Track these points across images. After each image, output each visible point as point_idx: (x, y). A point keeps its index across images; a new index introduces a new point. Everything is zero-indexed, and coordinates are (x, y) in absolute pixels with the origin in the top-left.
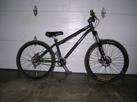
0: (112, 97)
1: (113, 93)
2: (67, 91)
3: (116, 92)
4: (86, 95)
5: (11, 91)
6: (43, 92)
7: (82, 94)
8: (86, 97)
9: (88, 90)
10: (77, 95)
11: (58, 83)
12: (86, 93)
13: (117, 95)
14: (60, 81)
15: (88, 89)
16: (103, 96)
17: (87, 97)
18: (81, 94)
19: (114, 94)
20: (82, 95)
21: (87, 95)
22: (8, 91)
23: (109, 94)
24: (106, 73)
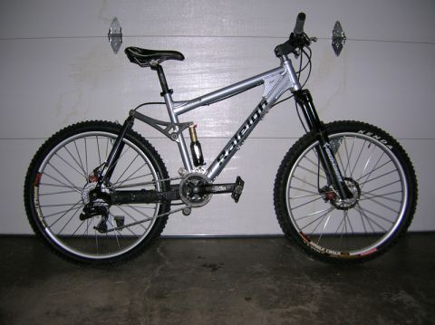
0: (396, 311)
1: (395, 295)
2: (248, 299)
3: (402, 291)
4: (312, 307)
5: (57, 314)
6: (168, 310)
7: (301, 307)
8: (315, 316)
9: (314, 293)
10: (285, 310)
11: (210, 273)
12: (313, 303)
13: (409, 303)
14: (214, 268)
15: (313, 289)
16: (368, 308)
17: (319, 315)
18: (295, 307)
19: (399, 298)
20: (300, 312)
21: (317, 309)
22: (48, 313)
23: (385, 299)
24: (349, 231)
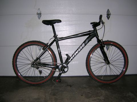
0: (128, 99)
2: (82, 95)
3: (130, 93)
5: (22, 100)
6: (57, 99)
10: (94, 99)
11: (69, 88)
12: (102, 96)
13: (132, 96)
14: (71, 86)
15: (102, 92)
16: (120, 98)
17: (104, 100)
19: (129, 95)
20: (98, 99)
21: (103, 98)
22: (19, 100)
23: (125, 95)
